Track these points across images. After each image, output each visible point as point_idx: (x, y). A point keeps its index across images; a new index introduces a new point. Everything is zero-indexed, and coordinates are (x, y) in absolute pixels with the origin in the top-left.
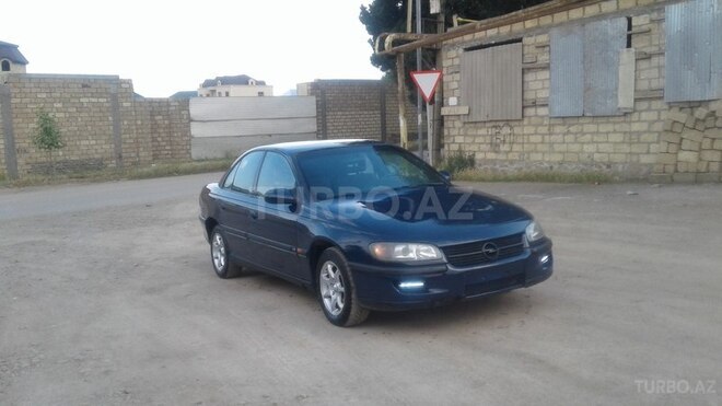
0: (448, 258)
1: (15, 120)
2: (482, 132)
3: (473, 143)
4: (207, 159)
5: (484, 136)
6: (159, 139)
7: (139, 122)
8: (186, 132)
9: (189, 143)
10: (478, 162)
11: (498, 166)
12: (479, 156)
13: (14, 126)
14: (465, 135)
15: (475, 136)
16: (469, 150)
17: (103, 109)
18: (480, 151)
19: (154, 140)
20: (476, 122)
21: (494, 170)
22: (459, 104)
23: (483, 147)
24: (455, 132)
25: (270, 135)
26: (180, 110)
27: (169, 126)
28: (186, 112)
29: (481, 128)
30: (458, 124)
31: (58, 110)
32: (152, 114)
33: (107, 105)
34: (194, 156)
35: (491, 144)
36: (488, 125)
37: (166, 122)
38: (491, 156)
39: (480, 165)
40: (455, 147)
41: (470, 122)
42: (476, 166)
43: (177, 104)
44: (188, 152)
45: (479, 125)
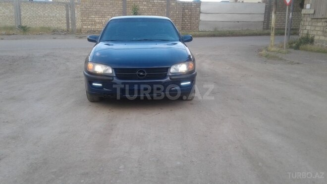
0: (116, 74)
1: (128, 9)
2: (320, 24)
3: (315, 30)
4: (205, 31)
5: (320, 26)
6: (186, 21)
7: (177, 12)
8: (198, 18)
9: (198, 23)
10: (315, 41)
11: (324, 44)
12: (316, 38)
13: (127, 11)
14: (311, 26)
15: (316, 26)
16: (312, 33)
17: (163, 6)
18: (317, 35)
19: (183, 20)
20: (317, 19)
21: (322, 46)
22: (310, 8)
23: (319, 33)
24: (307, 24)
25: (238, 22)
26: (196, 8)
27: (191, 15)
28: (199, 9)
29: (319, 22)
30: (309, 19)
31: (145, 5)
32: (184, 9)
33: (165, 4)
34: (200, 29)
35: (323, 31)
36: (323, 20)
37: (190, 13)
38: (322, 38)
39: (316, 43)
40: (305, 32)
41: (315, 18)
42: (314, 43)
43: (195, 4)
44: (198, 27)
45: (318, 20)
